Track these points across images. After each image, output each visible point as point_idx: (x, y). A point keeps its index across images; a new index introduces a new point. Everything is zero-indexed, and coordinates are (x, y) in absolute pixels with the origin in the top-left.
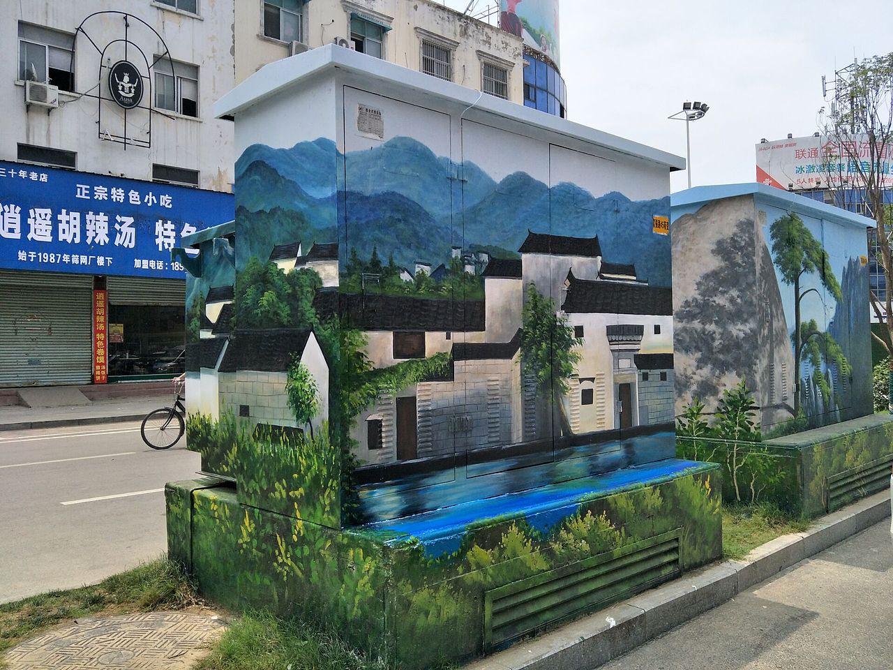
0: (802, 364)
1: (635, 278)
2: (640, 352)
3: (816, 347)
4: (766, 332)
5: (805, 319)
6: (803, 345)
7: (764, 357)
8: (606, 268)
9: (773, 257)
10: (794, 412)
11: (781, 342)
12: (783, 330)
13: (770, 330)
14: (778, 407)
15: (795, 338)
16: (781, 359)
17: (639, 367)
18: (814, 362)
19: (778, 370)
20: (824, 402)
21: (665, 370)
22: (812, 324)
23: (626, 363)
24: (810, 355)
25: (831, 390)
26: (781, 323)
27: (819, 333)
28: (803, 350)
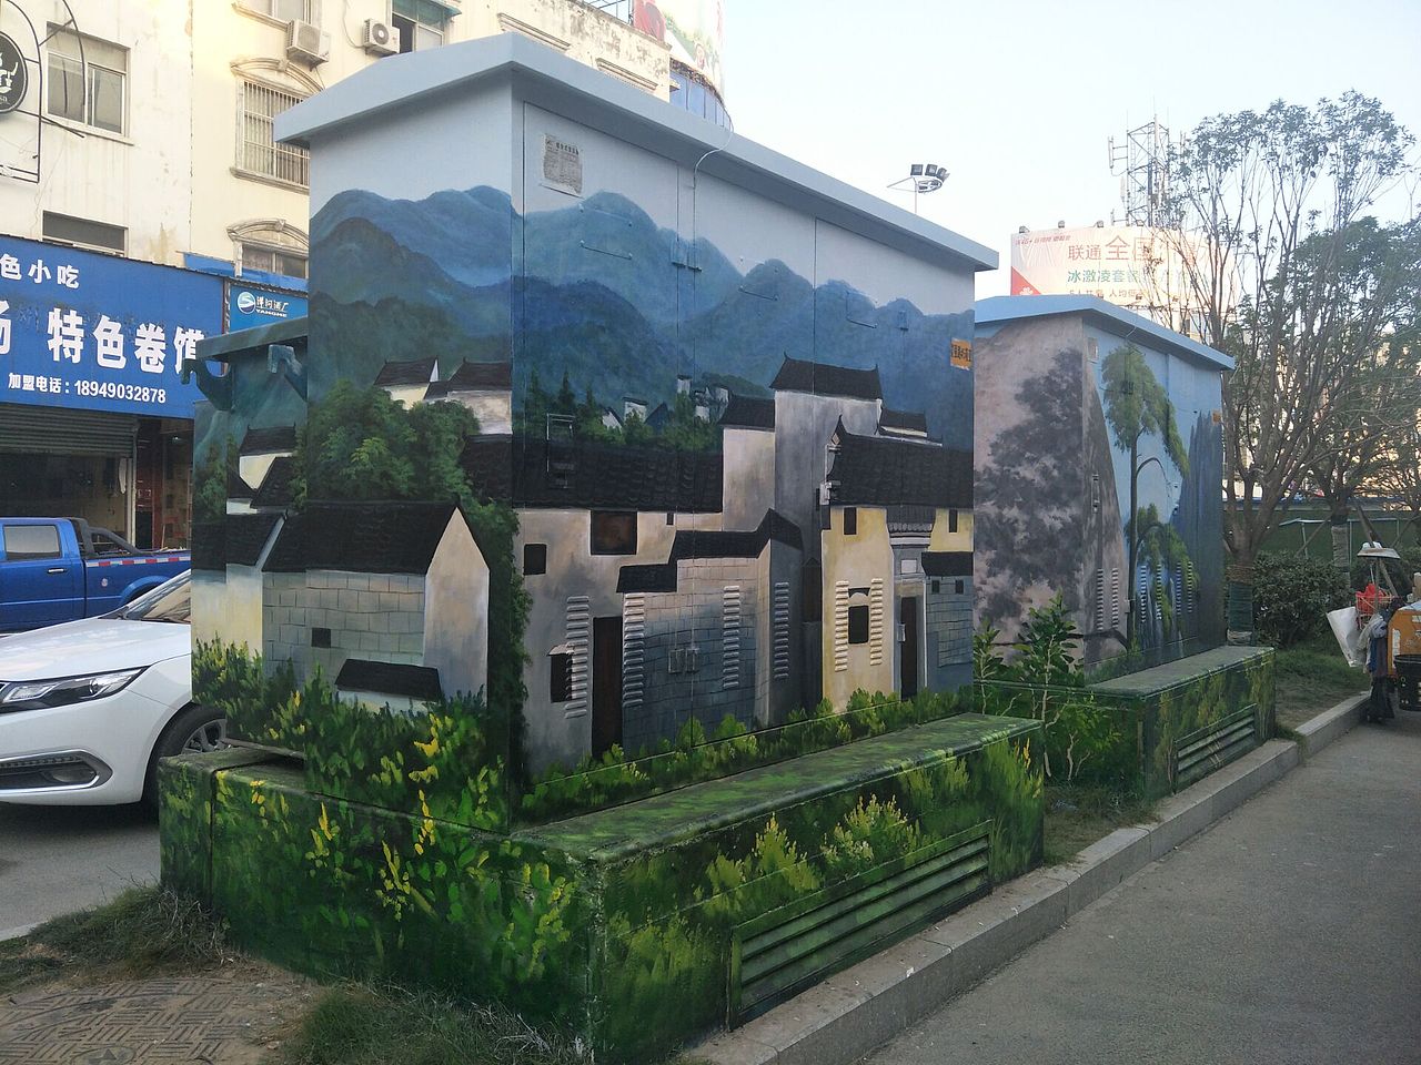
0: (1137, 570)
1: (925, 435)
2: (930, 550)
3: (1155, 545)
4: (1093, 520)
5: (1142, 504)
6: (1139, 541)
7: (1090, 558)
8: (889, 417)
9: (1105, 408)
10: (1126, 643)
11: (1112, 537)
12: (1115, 519)
13: (1099, 520)
14: (1105, 635)
15: (1129, 530)
16: (1112, 563)
17: (928, 573)
18: (1153, 569)
19: (1107, 579)
20: (1164, 629)
21: (961, 578)
22: (1152, 509)
23: (910, 566)
24: (1148, 558)
25: (1172, 610)
26: (1112, 508)
27: (1160, 525)
28: (1139, 550)
